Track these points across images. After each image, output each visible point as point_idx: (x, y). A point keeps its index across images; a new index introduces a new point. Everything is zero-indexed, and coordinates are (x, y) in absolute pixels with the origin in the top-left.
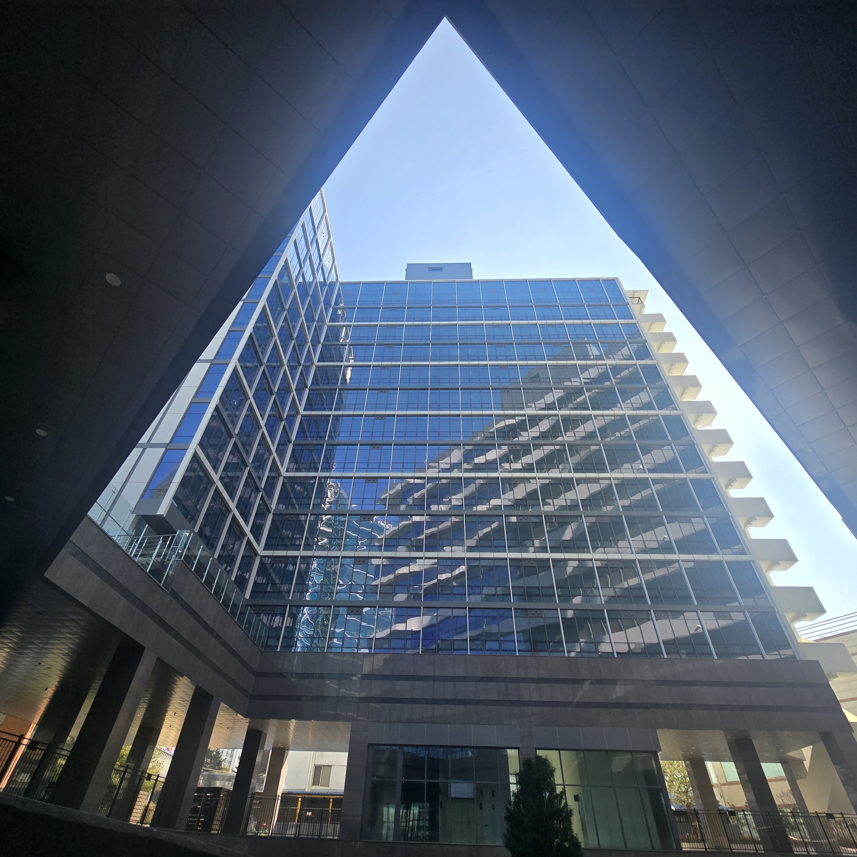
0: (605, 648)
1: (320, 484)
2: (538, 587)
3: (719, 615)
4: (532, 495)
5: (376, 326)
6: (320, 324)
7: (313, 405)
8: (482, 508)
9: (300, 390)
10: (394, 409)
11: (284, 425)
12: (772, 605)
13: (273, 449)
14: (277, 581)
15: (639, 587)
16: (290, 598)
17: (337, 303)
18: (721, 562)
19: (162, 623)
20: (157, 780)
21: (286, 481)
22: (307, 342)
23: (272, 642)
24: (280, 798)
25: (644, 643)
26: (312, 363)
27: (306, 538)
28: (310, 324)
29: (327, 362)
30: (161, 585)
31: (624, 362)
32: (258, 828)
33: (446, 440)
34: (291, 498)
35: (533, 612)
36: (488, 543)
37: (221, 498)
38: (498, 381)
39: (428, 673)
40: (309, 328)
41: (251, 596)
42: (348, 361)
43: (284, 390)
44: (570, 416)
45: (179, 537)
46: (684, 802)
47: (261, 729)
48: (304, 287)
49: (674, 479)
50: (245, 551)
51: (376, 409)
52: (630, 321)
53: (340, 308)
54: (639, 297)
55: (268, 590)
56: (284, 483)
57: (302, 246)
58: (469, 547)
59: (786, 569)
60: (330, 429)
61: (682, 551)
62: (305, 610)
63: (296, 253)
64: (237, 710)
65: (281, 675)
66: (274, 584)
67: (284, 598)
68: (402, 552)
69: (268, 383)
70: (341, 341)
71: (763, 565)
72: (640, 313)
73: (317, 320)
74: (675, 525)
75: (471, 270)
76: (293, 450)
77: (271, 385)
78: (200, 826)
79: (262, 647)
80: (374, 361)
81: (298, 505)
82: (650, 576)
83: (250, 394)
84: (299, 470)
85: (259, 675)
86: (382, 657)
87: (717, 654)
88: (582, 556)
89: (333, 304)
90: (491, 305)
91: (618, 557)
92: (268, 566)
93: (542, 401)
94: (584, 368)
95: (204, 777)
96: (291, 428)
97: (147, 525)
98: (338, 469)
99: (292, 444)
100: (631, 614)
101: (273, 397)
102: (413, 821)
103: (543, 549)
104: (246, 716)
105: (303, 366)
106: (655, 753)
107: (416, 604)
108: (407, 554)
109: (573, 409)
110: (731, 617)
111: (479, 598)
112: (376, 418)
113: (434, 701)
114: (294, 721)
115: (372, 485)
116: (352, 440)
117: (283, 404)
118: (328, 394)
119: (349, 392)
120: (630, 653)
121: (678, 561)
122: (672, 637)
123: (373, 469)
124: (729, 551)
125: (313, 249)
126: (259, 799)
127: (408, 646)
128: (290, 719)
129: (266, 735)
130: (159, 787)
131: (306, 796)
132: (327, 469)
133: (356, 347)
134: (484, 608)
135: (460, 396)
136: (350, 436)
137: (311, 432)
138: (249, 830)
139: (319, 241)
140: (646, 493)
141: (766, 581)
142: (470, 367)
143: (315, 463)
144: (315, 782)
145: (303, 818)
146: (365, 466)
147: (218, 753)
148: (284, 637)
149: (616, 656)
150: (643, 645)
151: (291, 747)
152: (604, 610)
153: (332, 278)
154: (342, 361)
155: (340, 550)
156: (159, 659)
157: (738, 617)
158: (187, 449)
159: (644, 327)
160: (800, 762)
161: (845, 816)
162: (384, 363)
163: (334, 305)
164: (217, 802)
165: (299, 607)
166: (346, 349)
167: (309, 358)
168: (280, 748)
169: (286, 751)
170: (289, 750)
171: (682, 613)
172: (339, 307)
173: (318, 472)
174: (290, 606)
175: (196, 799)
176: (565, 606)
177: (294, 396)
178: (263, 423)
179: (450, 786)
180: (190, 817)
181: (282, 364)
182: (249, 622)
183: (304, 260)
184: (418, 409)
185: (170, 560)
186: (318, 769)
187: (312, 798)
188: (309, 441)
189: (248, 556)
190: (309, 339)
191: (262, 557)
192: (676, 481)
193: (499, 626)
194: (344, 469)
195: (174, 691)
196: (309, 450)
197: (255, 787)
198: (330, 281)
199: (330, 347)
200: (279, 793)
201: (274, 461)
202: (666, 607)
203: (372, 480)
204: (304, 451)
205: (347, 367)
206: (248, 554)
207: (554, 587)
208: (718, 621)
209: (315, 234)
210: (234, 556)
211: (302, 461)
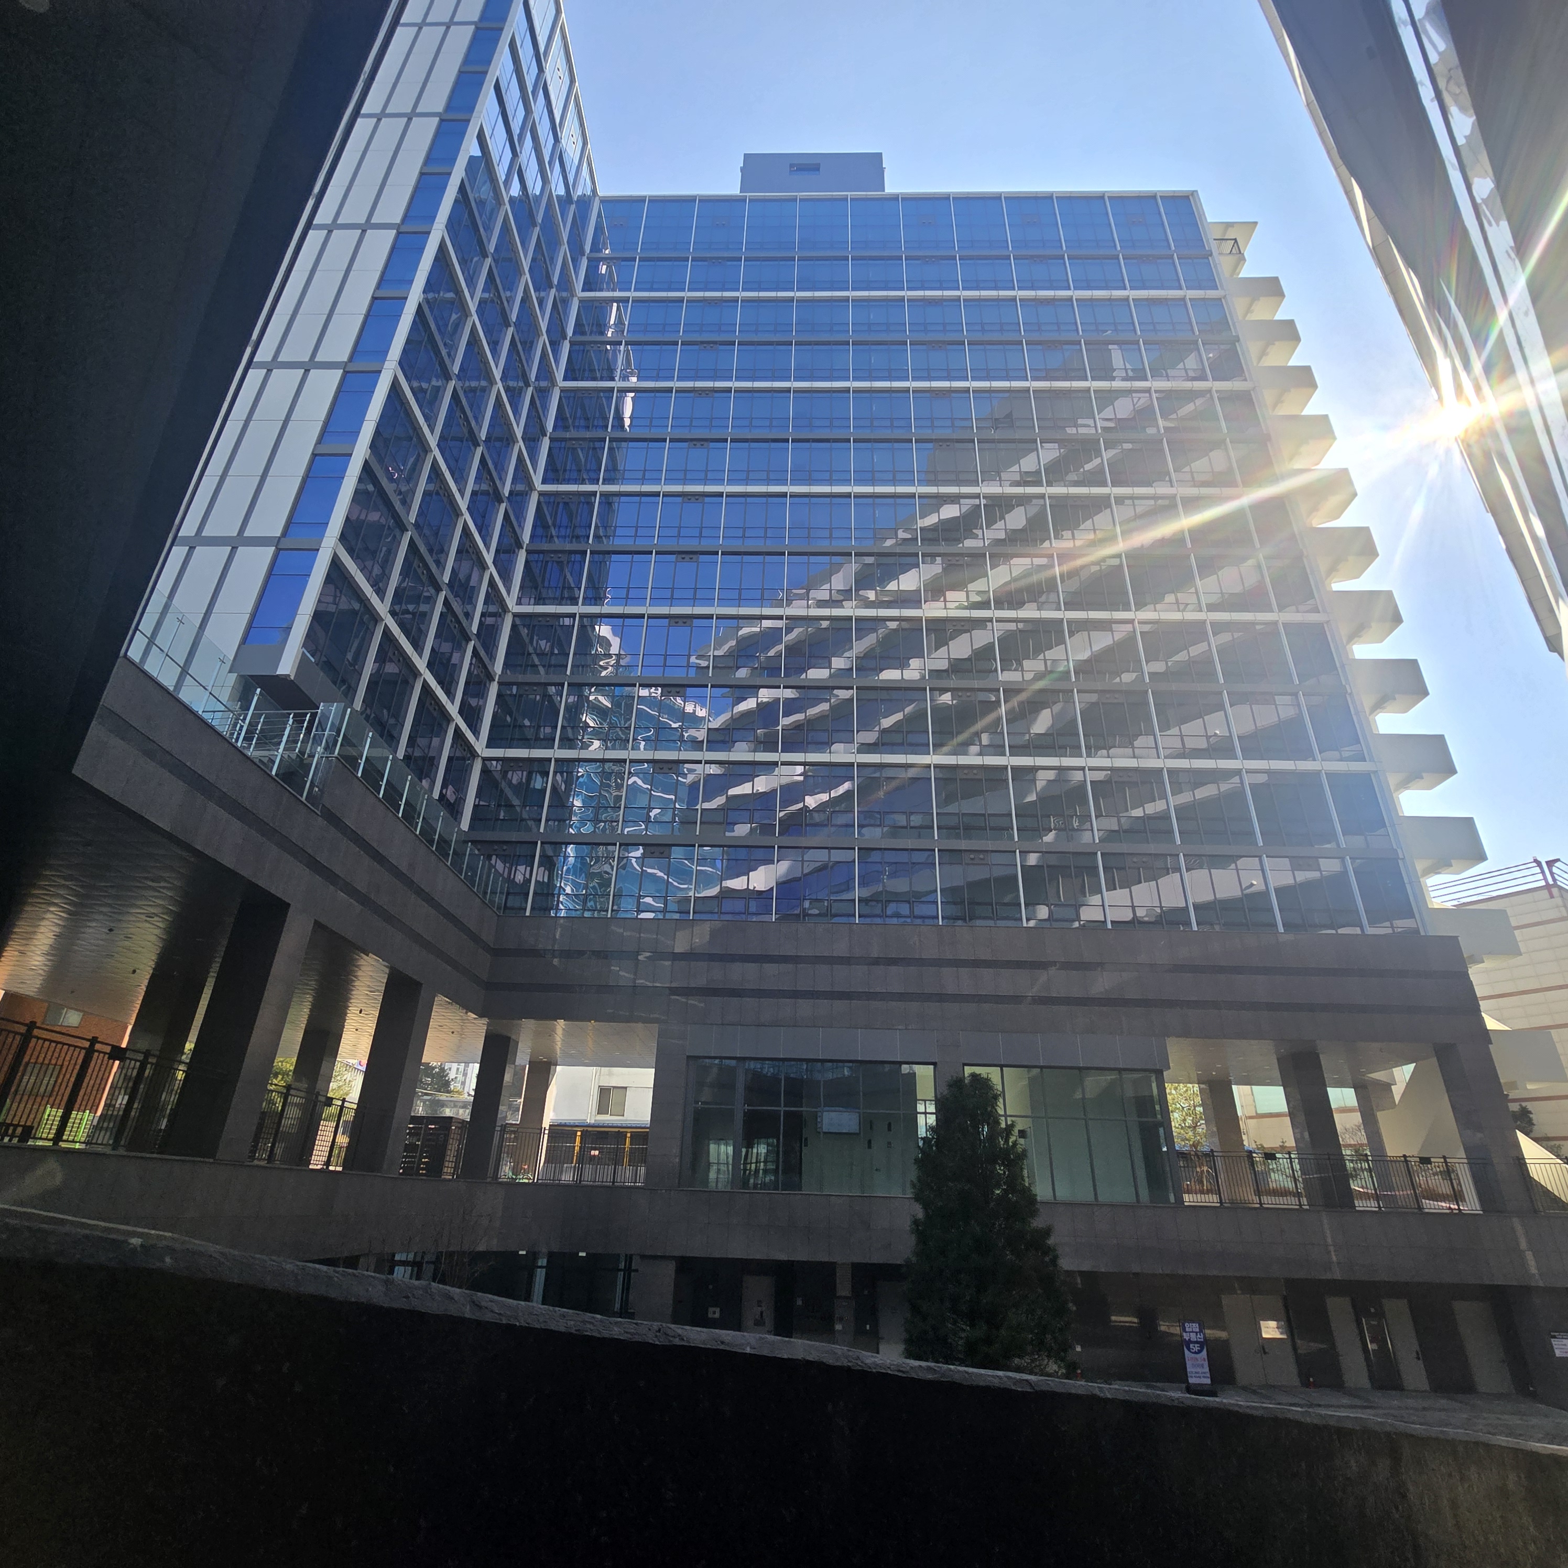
0: (1089, 914)
1: (582, 627)
2: (984, 815)
3: (1297, 863)
4: (984, 653)
5: (681, 300)
6: (564, 294)
7: (561, 473)
8: (890, 675)
9: (532, 441)
10: (720, 481)
11: (506, 511)
12: (1395, 847)
13: (489, 558)
14: (516, 802)
15: (1164, 817)
16: (542, 830)
17: (595, 247)
18: (1318, 773)
19: (315, 866)
20: (342, 1107)
21: (518, 621)
22: (538, 334)
23: (513, 902)
24: (547, 1132)
25: (1161, 907)
26: (553, 383)
27: (563, 727)
28: (543, 294)
29: (582, 380)
30: (303, 799)
31: (1188, 385)
32: (515, 1171)
33: (824, 546)
34: (529, 654)
35: (972, 856)
36: (898, 738)
37: (398, 650)
38: (929, 424)
39: (788, 950)
40: (541, 302)
41: (471, 827)
42: (625, 378)
43: (500, 439)
44: (1067, 497)
45: (325, 717)
46: (1189, 1140)
47: (509, 1035)
48: (524, 205)
49: (1253, 624)
50: (453, 749)
51: (685, 481)
52: (1211, 294)
53: (605, 259)
54: (1235, 240)
55: (501, 817)
56: (514, 627)
57: (513, 95)
58: (863, 744)
59: (1431, 787)
60: (596, 523)
61: (1248, 754)
62: (569, 850)
63: (500, 116)
64: (467, 1007)
65: (534, 953)
66: (510, 806)
67: (529, 829)
68: (741, 753)
69: (467, 419)
70: (609, 335)
71: (1392, 780)
72: (1232, 275)
73: (556, 283)
74: (1245, 709)
75: (881, 171)
76: (527, 562)
77: (473, 423)
78: (423, 1169)
79: (499, 908)
80: (680, 379)
81: (544, 666)
82: (1185, 798)
83: (432, 441)
84: (541, 602)
85: (497, 952)
86: (707, 927)
87: (1284, 926)
88: (1067, 762)
89: (587, 249)
90: (921, 253)
91: (1132, 763)
92: (498, 776)
93: (1016, 468)
94: (1107, 398)
95: (424, 1103)
96: (521, 517)
97: (259, 690)
98: (616, 600)
99: (524, 550)
100: (1144, 860)
101: (479, 450)
102: (756, 1163)
103: (998, 750)
104: (481, 1016)
105: (535, 388)
106: (1159, 1073)
107: (766, 841)
108: (749, 757)
109: (1076, 484)
110: (1319, 865)
111: (878, 832)
112: (686, 499)
113: (796, 994)
114: (561, 1022)
115: (681, 632)
116: (641, 544)
117: (501, 469)
118: (589, 448)
119: (631, 444)
120: (1135, 922)
121: (1238, 772)
122: (1211, 898)
123: (682, 601)
124: (1336, 754)
125: (539, 106)
126: (514, 1132)
127: (753, 909)
128: (556, 1018)
129: (518, 1043)
130: (349, 1116)
131: (589, 1129)
132: (596, 600)
133: (640, 347)
134: (885, 849)
135: (852, 457)
136: (636, 536)
137: (560, 527)
138: (501, 1173)
139: (551, 88)
140: (1196, 650)
141: (1393, 806)
142: (874, 395)
143: (570, 588)
144: (602, 1109)
145: (583, 1158)
146: (668, 594)
147: (442, 1069)
148: (535, 893)
149: (1109, 926)
150: (1158, 910)
151: (559, 1060)
152: (1096, 853)
153: (582, 189)
154: (613, 379)
155: (626, 748)
156: (317, 924)
157: (1330, 866)
158: (318, 550)
159: (1237, 306)
160: (1387, 1087)
161: (1448, 1160)
162: (700, 384)
163: (591, 251)
164: (447, 1137)
165: (559, 845)
166: (620, 351)
167: (545, 372)
168: (541, 1062)
169: (552, 1067)
170: (556, 1065)
171: (1234, 858)
172: (601, 255)
173: (577, 604)
174: (542, 843)
175: (414, 1133)
176: (1027, 846)
177: (520, 449)
178: (463, 504)
179: (821, 1117)
180: (404, 1157)
181: (492, 382)
182: (472, 868)
183: (521, 136)
184: (768, 482)
185: (314, 756)
186: (604, 1092)
187: (598, 1132)
188: (558, 544)
189: (458, 759)
190: (544, 327)
191: (485, 759)
192: (1258, 627)
193: (911, 880)
194: (627, 600)
195: (355, 977)
196: (558, 562)
197: (506, 1116)
198: (579, 193)
199: (588, 347)
200: (546, 1124)
201: (492, 583)
202: (1208, 849)
203: (680, 621)
204: (550, 564)
205: (624, 391)
206: (458, 754)
207: (1011, 815)
208: (1296, 872)
209: (541, 69)
210: (432, 759)
211: (546, 584)
